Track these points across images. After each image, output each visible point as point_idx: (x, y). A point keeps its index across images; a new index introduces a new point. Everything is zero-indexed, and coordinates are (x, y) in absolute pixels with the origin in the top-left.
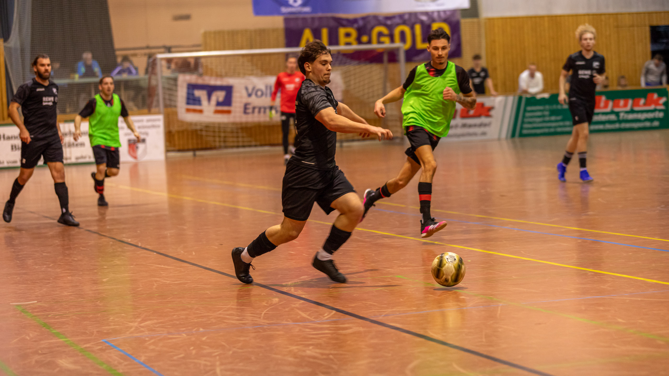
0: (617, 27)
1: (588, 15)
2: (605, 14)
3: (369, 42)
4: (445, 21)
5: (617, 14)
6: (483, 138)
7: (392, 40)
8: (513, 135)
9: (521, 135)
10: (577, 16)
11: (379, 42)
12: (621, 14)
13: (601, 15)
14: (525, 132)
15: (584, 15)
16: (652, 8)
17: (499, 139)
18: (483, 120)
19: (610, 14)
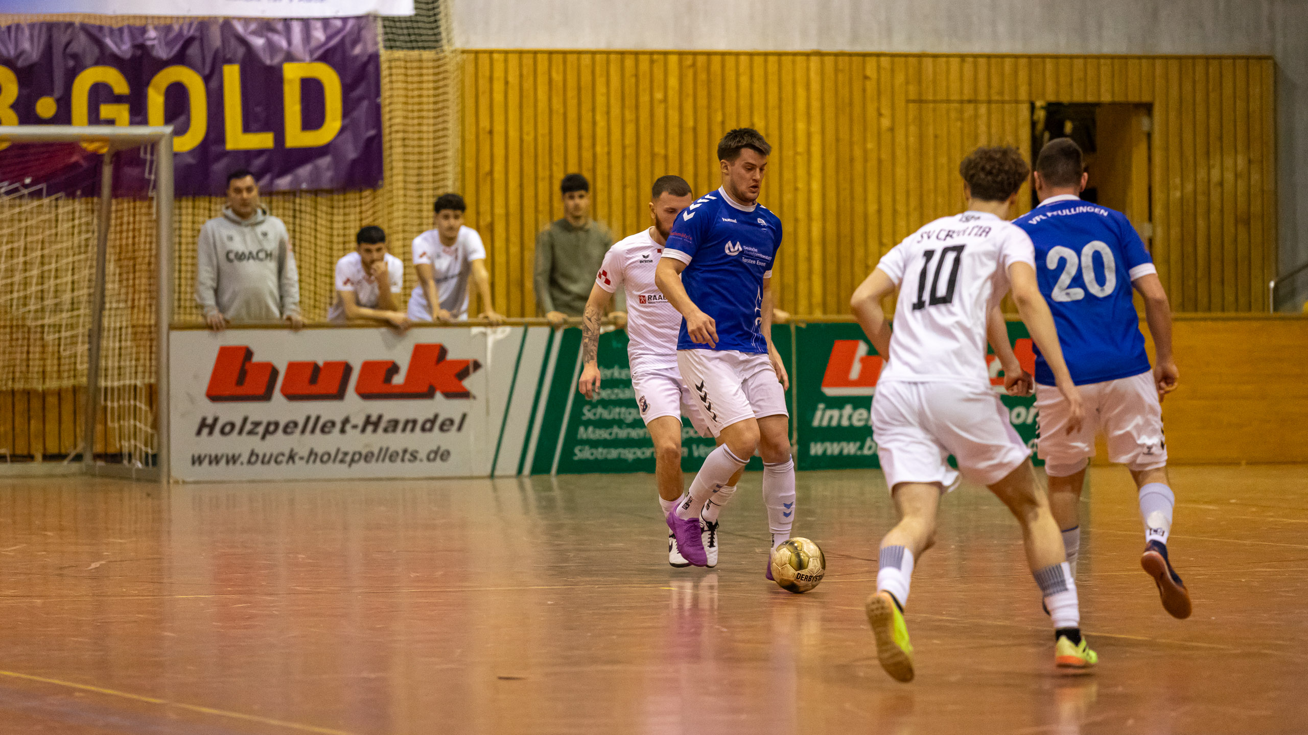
0: (920, 101)
1: (820, 54)
2: (878, 55)
3: (63, 116)
4: (326, 57)
5: (920, 56)
6: (438, 468)
7: (139, 114)
8: (541, 467)
9: (569, 466)
10: (780, 55)
11: (94, 118)
12: (935, 56)
13: (865, 55)
14: (583, 454)
15: (808, 55)
16: (1042, 45)
17: (492, 476)
18: (441, 406)
19: (893, 56)
